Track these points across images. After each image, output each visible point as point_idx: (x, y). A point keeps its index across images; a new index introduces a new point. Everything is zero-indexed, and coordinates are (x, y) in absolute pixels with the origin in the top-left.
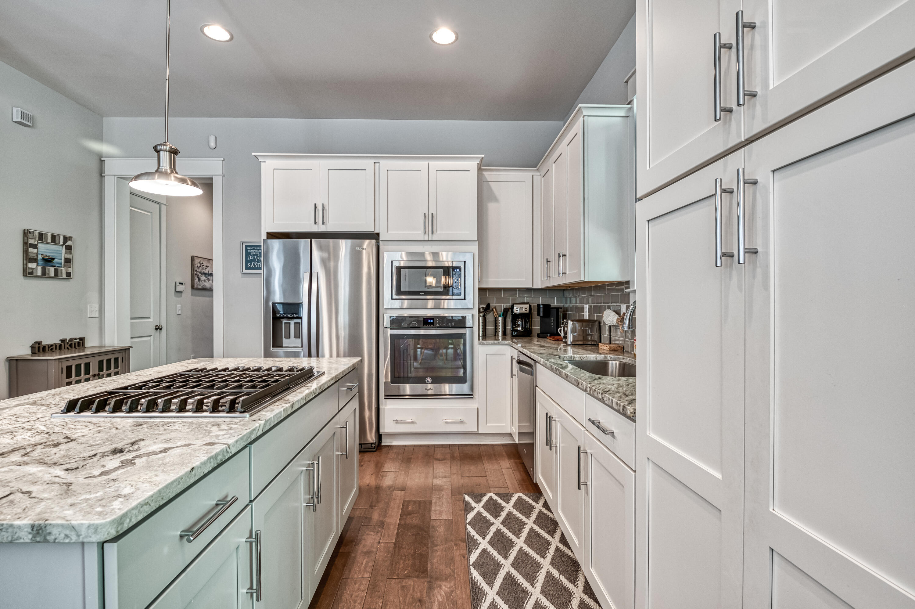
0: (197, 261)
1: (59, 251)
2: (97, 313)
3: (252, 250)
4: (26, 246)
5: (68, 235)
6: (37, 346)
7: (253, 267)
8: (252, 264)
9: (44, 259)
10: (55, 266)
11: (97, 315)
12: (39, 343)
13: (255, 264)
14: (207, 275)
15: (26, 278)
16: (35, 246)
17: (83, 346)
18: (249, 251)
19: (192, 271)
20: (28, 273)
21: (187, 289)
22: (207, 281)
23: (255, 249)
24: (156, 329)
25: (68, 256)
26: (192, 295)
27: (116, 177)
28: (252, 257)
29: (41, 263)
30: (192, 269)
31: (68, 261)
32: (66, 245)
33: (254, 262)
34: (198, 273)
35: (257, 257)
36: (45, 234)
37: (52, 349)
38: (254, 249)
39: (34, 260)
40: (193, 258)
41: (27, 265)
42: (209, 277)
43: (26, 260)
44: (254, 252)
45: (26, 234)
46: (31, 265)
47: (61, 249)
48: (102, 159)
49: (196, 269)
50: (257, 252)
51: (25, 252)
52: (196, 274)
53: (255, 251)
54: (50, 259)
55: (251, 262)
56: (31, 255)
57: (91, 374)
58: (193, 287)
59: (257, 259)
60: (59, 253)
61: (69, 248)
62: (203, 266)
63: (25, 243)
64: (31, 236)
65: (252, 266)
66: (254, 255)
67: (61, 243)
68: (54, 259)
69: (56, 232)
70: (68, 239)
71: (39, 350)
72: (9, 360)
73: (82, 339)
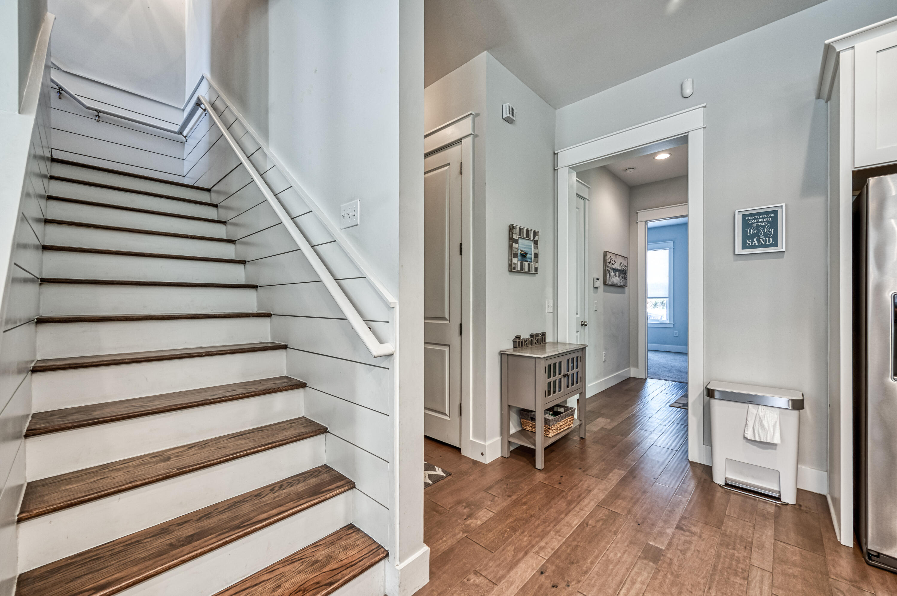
0: (609, 255)
1: (530, 246)
2: (552, 308)
3: (754, 219)
4: (511, 241)
5: (536, 230)
6: (518, 340)
7: (757, 244)
8: (755, 240)
9: (521, 254)
10: (527, 261)
11: (551, 311)
12: (518, 337)
13: (761, 240)
14: (615, 271)
15: (511, 273)
16: (516, 241)
17: (545, 341)
18: (749, 222)
19: (605, 267)
20: (511, 269)
21: (600, 284)
22: (615, 277)
23: (760, 218)
24: (582, 325)
25: (536, 251)
26: (605, 291)
27: (568, 167)
28: (754, 231)
29: (520, 258)
30: (605, 264)
31: (536, 256)
32: (535, 240)
33: (758, 238)
34: (609, 269)
35: (764, 230)
36: (523, 228)
37: (526, 344)
38: (757, 218)
39: (516, 256)
40: (605, 254)
41: (512, 260)
42: (616, 273)
43: (511, 255)
44: (759, 222)
45: (511, 229)
46: (515, 260)
47: (531, 245)
48: (556, 152)
49: (608, 264)
50: (764, 222)
51: (511, 247)
52: (608, 270)
53: (760, 220)
54: (525, 254)
55: (752, 237)
56: (515, 250)
57: (562, 374)
58: (605, 284)
59: (764, 232)
60: (529, 248)
61: (536, 243)
62: (612, 261)
63: (510, 239)
64: (514, 230)
65: (755, 244)
66: (758, 227)
67: (532, 238)
68: (527, 254)
69: (529, 227)
70: (536, 234)
71: (519, 345)
72: (501, 354)
73: (544, 335)
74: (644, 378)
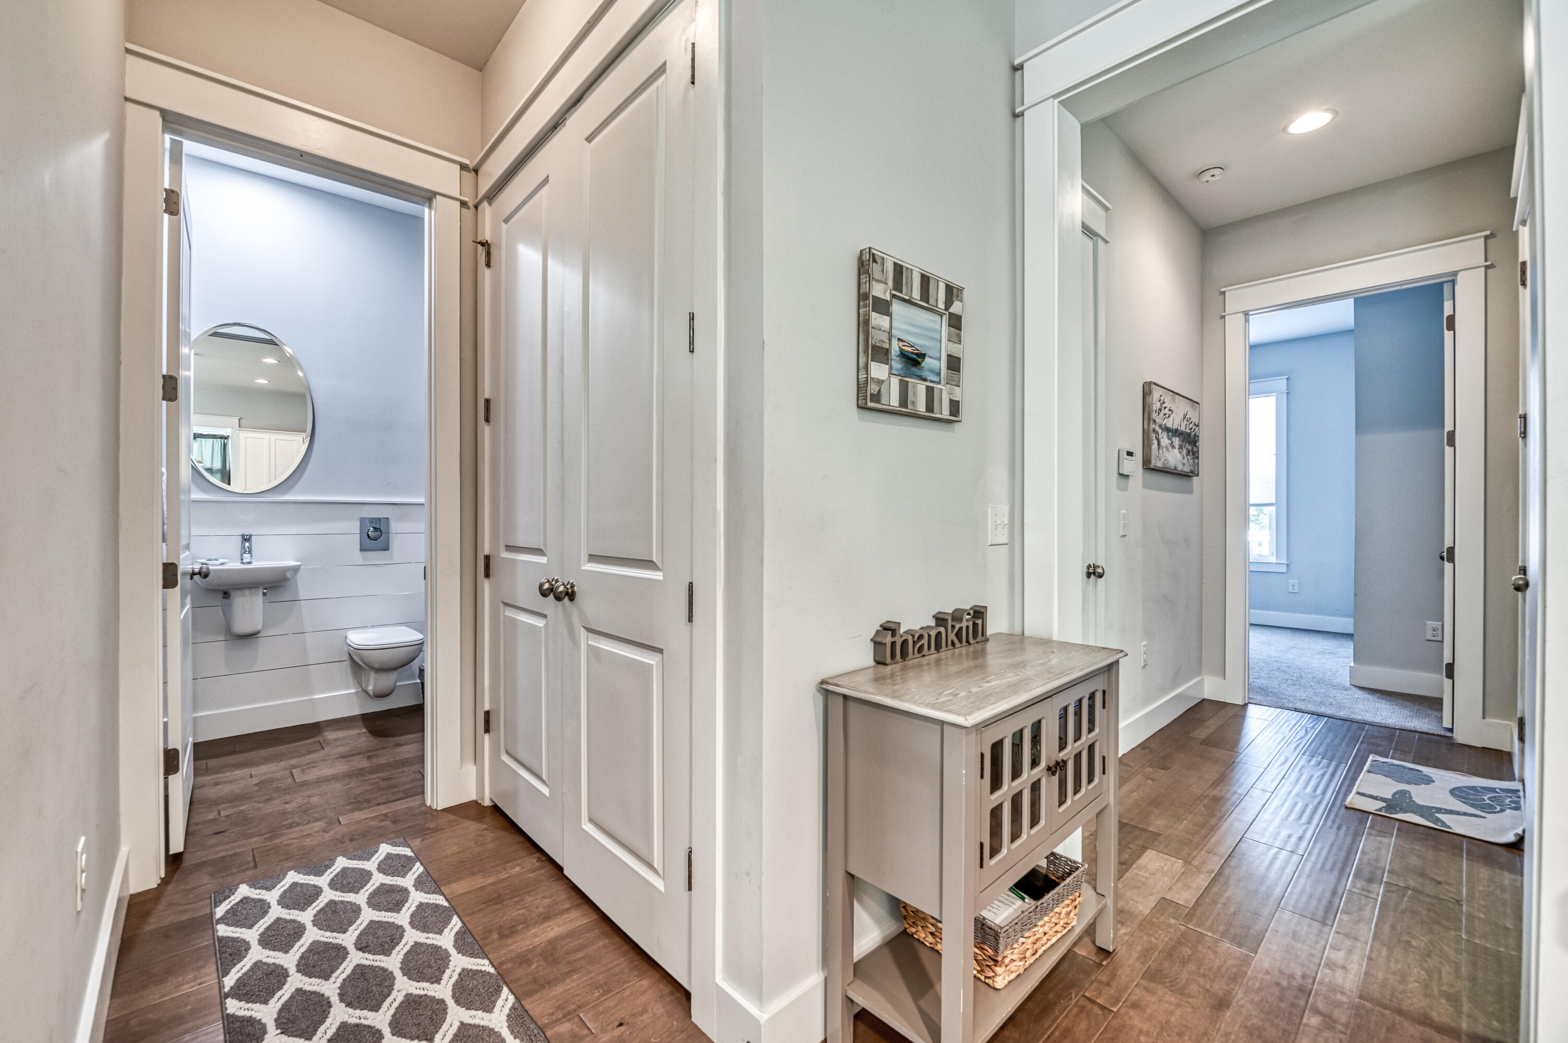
0: (1157, 393)
1: (934, 330)
2: (1006, 532)
4: (865, 306)
5: (956, 281)
6: (888, 639)
9: (903, 355)
10: (925, 380)
11: (1005, 539)
12: (889, 628)
14: (1170, 434)
15: (862, 411)
16: (883, 307)
17: (983, 635)
19: (1146, 422)
20: (866, 398)
21: (1133, 466)
22: (1170, 449)
24: (1089, 575)
25: (955, 350)
26: (1145, 485)
27: (1056, 101)
29: (897, 365)
30: (1146, 416)
31: (954, 364)
32: (949, 313)
34: (1157, 428)
36: (907, 268)
37: (920, 649)
39: (881, 354)
40: (1147, 389)
41: (866, 368)
42: (1174, 439)
43: (866, 351)
45: (866, 262)
46: (878, 371)
47: (938, 327)
48: (1017, 62)
49: (1154, 415)
51: (863, 325)
52: (1154, 430)
54: (917, 354)
56: (878, 337)
57: (1043, 764)
58: (1147, 466)
60: (933, 338)
61: (955, 322)
62: (1165, 408)
63: (862, 297)
64: (876, 269)
67: (941, 305)
68: (923, 356)
69: (932, 269)
70: (952, 293)
71: (893, 656)
72: (826, 691)
73: (979, 613)
74: (1241, 703)
